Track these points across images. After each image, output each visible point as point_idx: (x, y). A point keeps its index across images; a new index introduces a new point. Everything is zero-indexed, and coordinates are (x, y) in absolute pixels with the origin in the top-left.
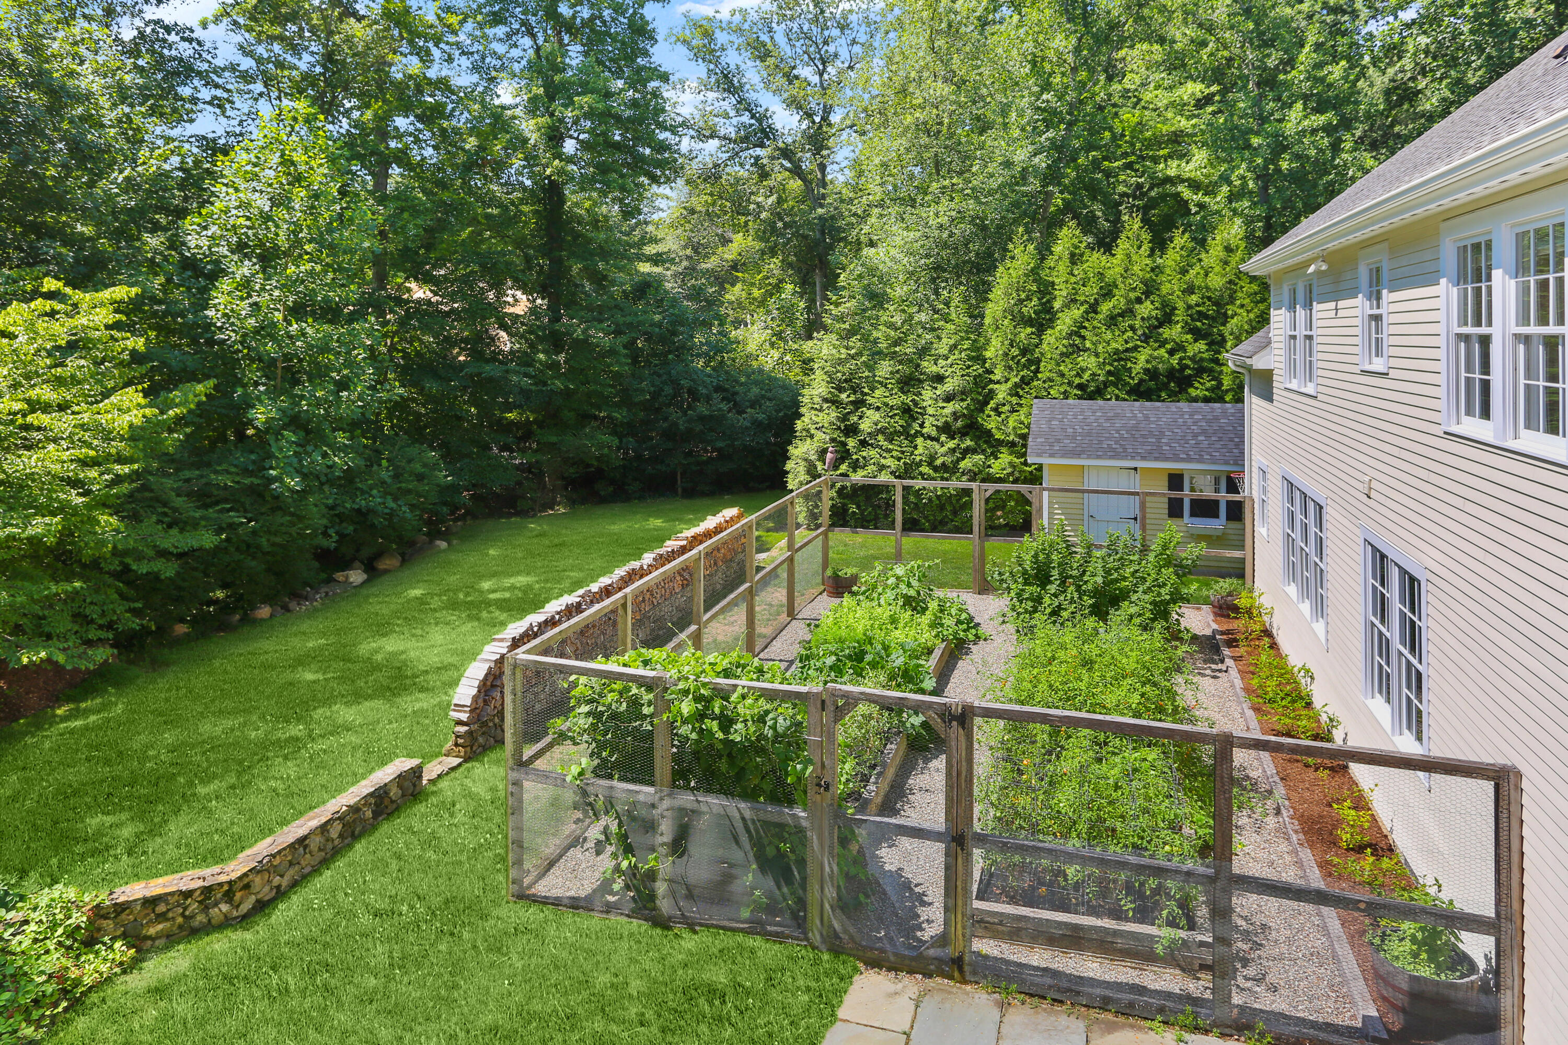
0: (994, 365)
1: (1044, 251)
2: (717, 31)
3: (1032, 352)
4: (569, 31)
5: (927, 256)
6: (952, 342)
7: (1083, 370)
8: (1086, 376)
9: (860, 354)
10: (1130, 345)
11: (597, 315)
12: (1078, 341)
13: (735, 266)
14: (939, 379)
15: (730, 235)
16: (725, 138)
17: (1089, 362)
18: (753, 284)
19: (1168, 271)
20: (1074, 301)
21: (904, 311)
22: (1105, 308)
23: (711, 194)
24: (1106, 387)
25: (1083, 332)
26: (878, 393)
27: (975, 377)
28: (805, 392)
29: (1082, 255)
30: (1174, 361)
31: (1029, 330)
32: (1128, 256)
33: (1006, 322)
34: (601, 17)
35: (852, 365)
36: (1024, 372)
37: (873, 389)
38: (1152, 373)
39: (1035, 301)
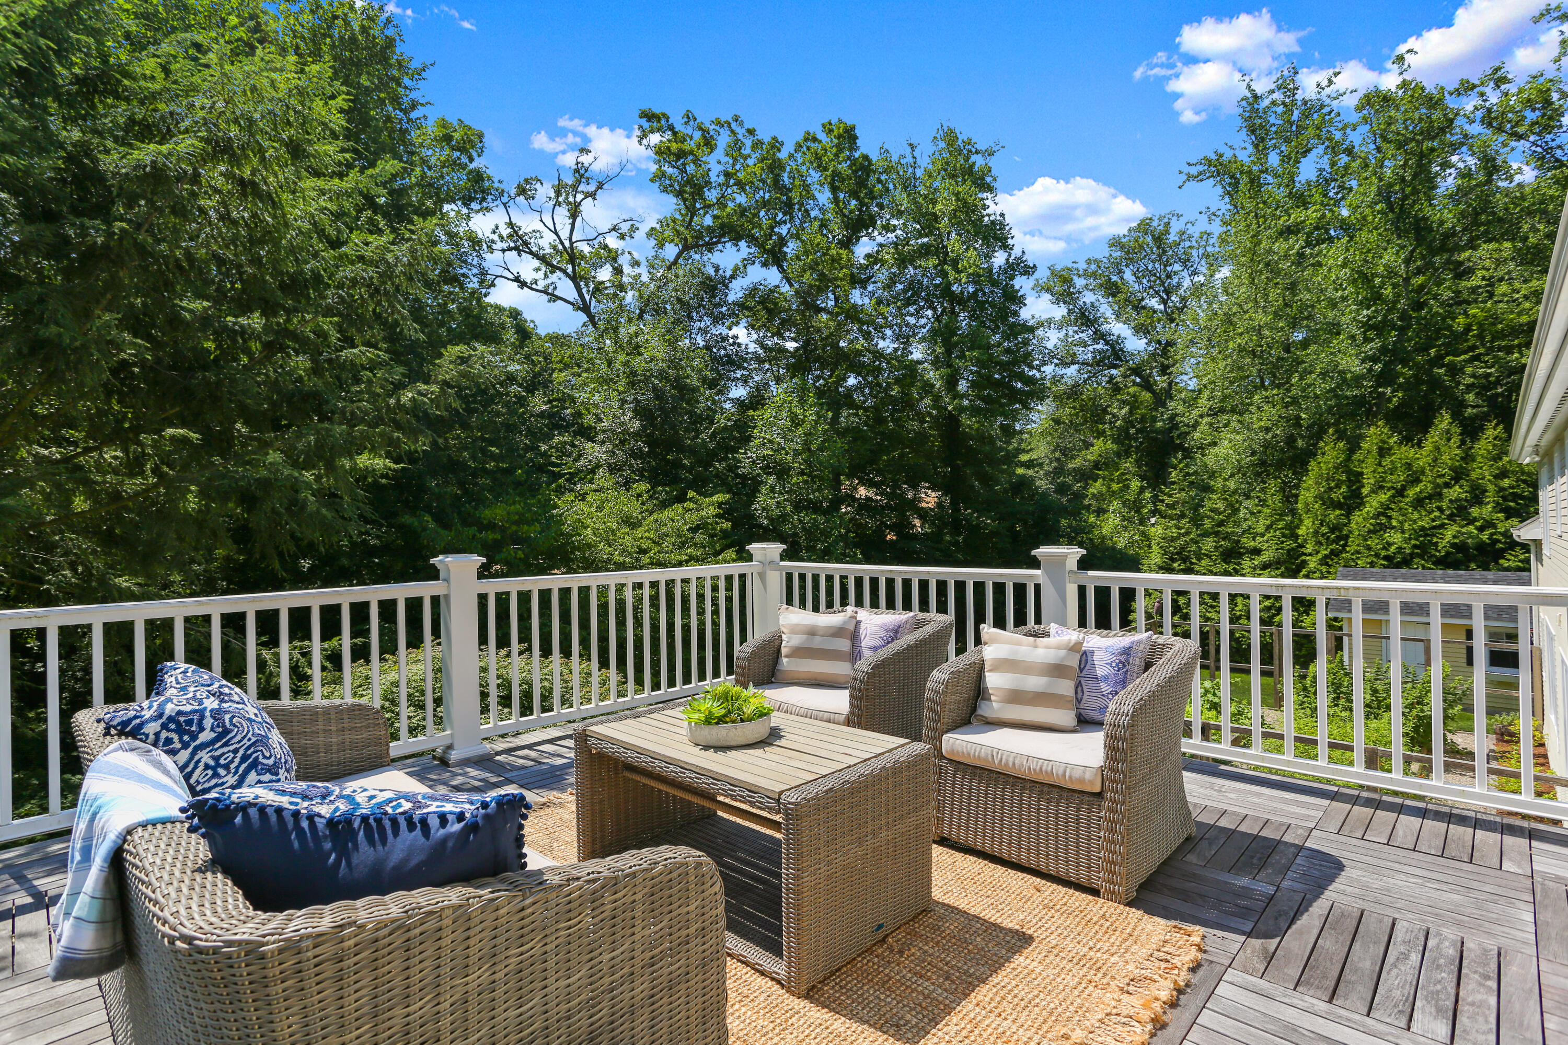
0: (1305, 540)
1: (1354, 445)
2: (1075, 278)
3: (1341, 531)
4: (959, 304)
5: (1253, 454)
6: (1268, 522)
7: (1390, 544)
8: (1393, 549)
9: (1187, 533)
10: (1437, 523)
11: (986, 507)
12: (1384, 520)
13: (1096, 465)
14: (1257, 552)
15: (1092, 440)
16: (1083, 364)
17: (1396, 538)
18: (1112, 480)
19: (1479, 459)
20: (1382, 487)
21: (1225, 499)
22: (1412, 492)
23: (1074, 408)
24: (1412, 558)
25: (1390, 513)
26: (1203, 563)
27: (1289, 551)
28: (1144, 561)
29: (1390, 449)
30: (1485, 537)
31: (1338, 512)
32: (1437, 449)
33: (1316, 506)
34: (982, 290)
35: (1181, 541)
36: (1334, 546)
37: (1199, 559)
38: (1460, 547)
39: (1344, 489)
